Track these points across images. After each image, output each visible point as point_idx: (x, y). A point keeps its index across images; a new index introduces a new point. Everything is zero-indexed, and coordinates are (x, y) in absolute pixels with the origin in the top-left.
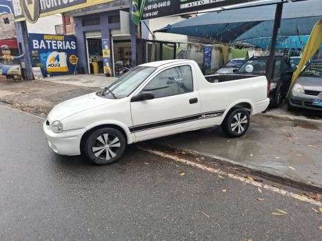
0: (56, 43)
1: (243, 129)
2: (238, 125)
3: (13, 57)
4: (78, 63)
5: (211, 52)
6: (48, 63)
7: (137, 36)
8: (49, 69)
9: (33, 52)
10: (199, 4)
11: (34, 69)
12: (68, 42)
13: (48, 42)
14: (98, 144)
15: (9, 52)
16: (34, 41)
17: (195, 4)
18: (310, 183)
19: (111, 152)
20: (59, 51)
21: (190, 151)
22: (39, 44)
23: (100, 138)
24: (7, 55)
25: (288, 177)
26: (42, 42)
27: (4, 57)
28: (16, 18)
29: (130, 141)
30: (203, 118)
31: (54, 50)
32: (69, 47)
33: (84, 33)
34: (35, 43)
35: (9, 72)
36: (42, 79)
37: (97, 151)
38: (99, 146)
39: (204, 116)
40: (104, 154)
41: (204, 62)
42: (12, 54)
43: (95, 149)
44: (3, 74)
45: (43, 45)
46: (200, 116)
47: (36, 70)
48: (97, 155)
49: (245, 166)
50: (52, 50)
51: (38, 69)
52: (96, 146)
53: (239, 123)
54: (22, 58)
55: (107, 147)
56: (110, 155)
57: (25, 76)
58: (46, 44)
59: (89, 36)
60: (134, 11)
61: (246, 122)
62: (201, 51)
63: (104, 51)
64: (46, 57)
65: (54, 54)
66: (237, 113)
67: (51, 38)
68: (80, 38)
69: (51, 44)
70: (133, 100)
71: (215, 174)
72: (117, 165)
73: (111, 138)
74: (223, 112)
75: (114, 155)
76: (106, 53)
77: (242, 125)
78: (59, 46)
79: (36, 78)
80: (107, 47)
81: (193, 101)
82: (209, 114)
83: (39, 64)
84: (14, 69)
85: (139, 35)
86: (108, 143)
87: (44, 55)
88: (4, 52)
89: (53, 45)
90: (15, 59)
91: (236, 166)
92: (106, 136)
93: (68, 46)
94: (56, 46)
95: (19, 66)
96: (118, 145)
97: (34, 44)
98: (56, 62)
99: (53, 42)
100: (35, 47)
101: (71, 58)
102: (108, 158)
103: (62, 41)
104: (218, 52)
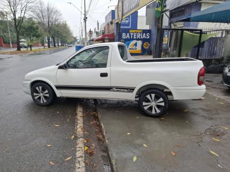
0: (137, 35)
1: (158, 111)
2: (151, 105)
4: (149, 48)
6: (129, 47)
8: (130, 51)
12: (144, 34)
15: (108, 40)
20: (138, 40)
22: (126, 36)
23: (37, 88)
26: (128, 34)
29: (58, 95)
30: (114, 91)
31: (135, 39)
32: (145, 37)
34: (124, 34)
38: (37, 93)
39: (115, 89)
40: (40, 99)
45: (128, 36)
46: (111, 88)
48: (36, 98)
50: (133, 39)
52: (35, 93)
55: (41, 95)
56: (43, 101)
58: (130, 35)
61: (163, 104)
63: (164, 39)
64: (129, 44)
66: (150, 94)
67: (134, 31)
69: (133, 35)
70: (60, 68)
74: (133, 89)
75: (45, 101)
76: (165, 41)
78: (138, 36)
80: (166, 36)
81: (104, 75)
86: (42, 92)
87: (128, 42)
89: (135, 36)
92: (40, 88)
93: (144, 36)
94: (136, 37)
96: (48, 95)
97: (123, 36)
98: (134, 47)
99: (135, 34)
100: (123, 38)
101: (145, 44)
103: (141, 33)
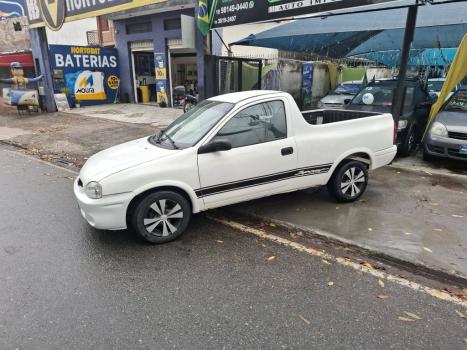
0: (89, 59)
1: (358, 191)
2: (350, 184)
3: (26, 80)
4: (121, 87)
5: (312, 72)
6: (77, 87)
7: (205, 51)
8: (79, 96)
9: (56, 72)
10: (296, 7)
11: (58, 96)
12: (105, 58)
13: (78, 57)
14: (152, 214)
15: (21, 72)
16: (57, 56)
17: (290, 6)
18: (453, 272)
19: (170, 226)
20: (94, 69)
21: (282, 223)
22: (65, 60)
23: (154, 206)
24: (18, 76)
25: (422, 264)
26: (69, 57)
27: (14, 79)
28: (31, 22)
29: (197, 209)
30: (301, 176)
31: (86, 69)
32: (107, 63)
33: (129, 44)
34: (59, 58)
35: (21, 101)
36: (68, 110)
37: (149, 225)
38: (153, 217)
39: (302, 172)
40: (160, 228)
41: (302, 86)
42: (25, 76)
43: (147, 221)
44: (14, 104)
45: (69, 61)
46: (297, 172)
47: (60, 98)
48: (150, 229)
49: (360, 245)
50: (82, 69)
51: (63, 96)
52: (149, 217)
53: (352, 182)
54: (40, 80)
55: (164, 218)
56: (169, 230)
57: (45, 107)
58: (74, 60)
59: (136, 48)
60: (202, 15)
61: (362, 180)
62: (297, 71)
63: (157, 69)
64: (74, 79)
65: (86, 74)
66: (349, 167)
67: (81, 50)
68: (123, 51)
69: (81, 60)
70: (202, 151)
71: (318, 259)
72: (178, 244)
73: (170, 206)
74: (329, 167)
75: (173, 229)
76: (160, 74)
77: (357, 184)
78: (93, 62)
79: (60, 109)
80: (161, 64)
81: (287, 151)
82: (310, 170)
83: (63, 89)
84: (29, 96)
85: (208, 50)
86: (166, 213)
87: (71, 75)
88: (14, 72)
89: (85, 61)
90: (30, 83)
91: (349, 245)
92: (163, 202)
93: (105, 63)
94: (89, 63)
95: (35, 92)
96: (180, 215)
97: (57, 61)
98: (89, 86)
99: (84, 57)
100: (58, 65)
101: (109, 79)
102: (165, 233)
103: (97, 55)
104: (323, 72)
